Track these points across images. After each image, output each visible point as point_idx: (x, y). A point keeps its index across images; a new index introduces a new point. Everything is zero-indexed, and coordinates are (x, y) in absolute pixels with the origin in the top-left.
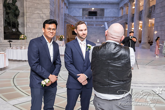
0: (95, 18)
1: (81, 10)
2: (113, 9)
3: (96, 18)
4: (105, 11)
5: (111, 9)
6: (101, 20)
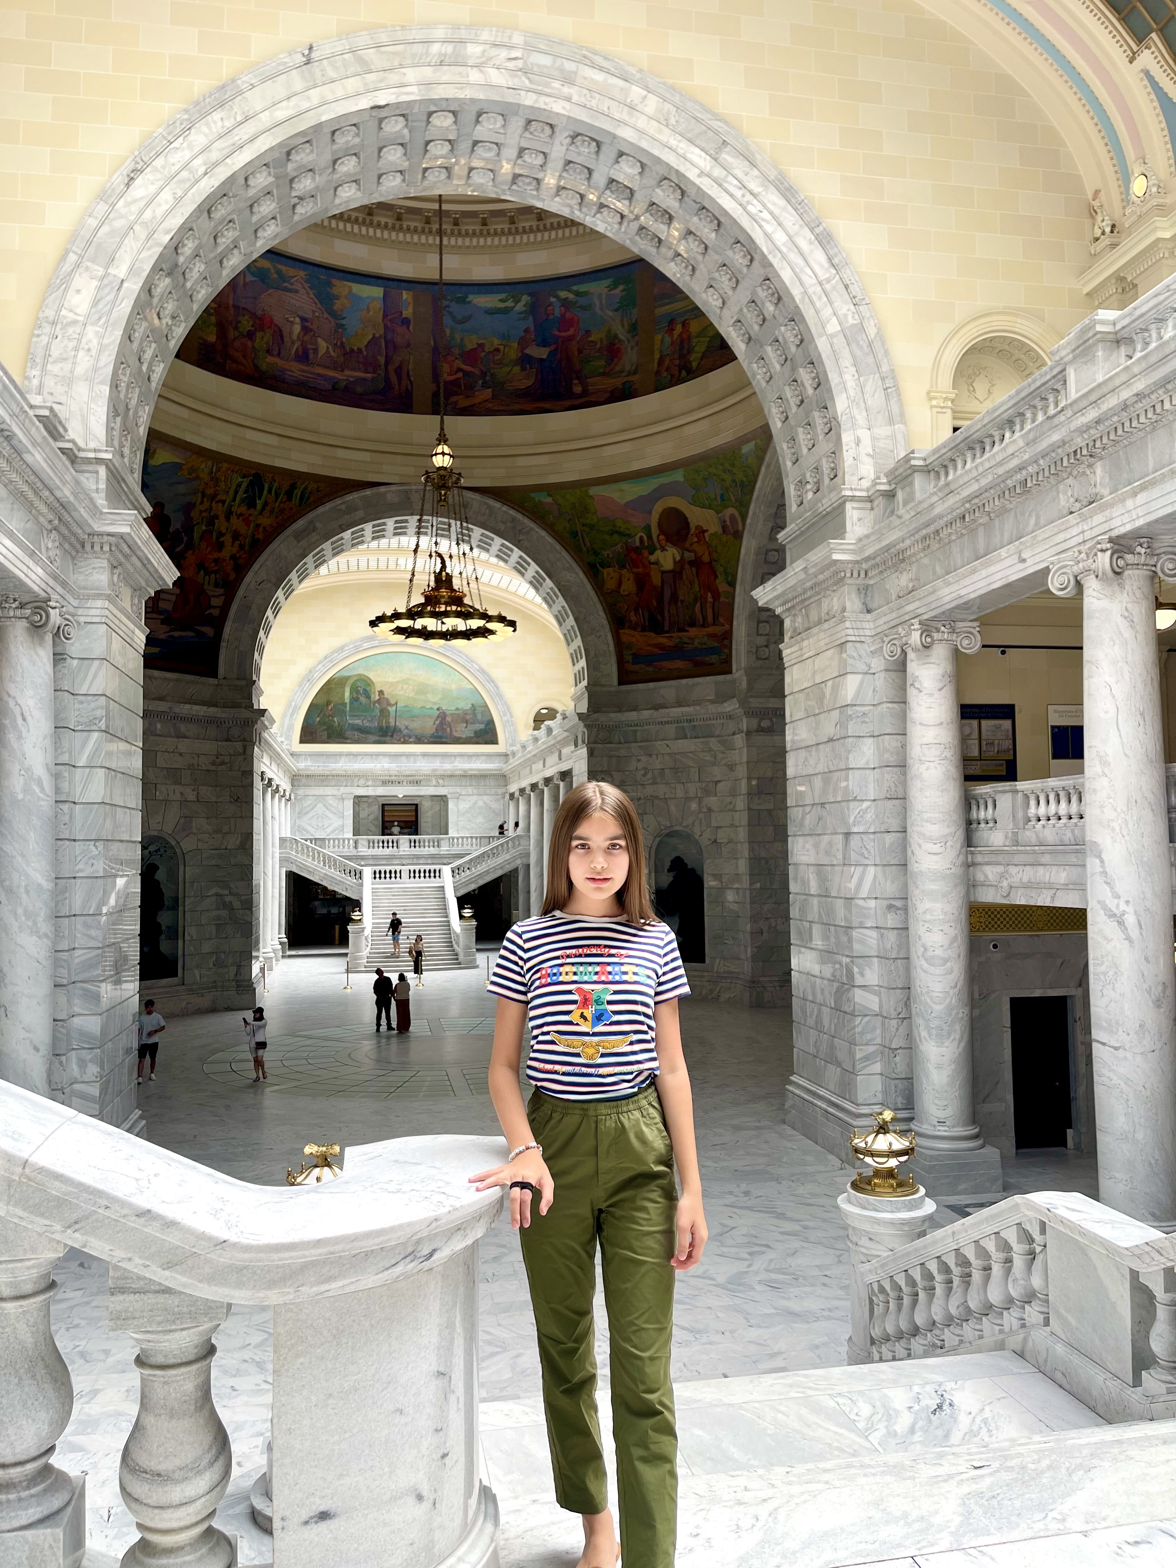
0: (408, 844)
1: (349, 804)
2: (485, 798)
3: (414, 844)
4: (451, 805)
5: (475, 798)
6: (433, 850)
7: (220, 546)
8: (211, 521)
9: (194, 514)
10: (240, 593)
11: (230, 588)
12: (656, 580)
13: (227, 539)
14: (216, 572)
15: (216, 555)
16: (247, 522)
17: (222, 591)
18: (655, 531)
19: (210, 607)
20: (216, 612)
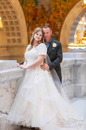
7: (59, 12)
8: (56, 7)
9: (51, 6)
10: (65, 22)
11: (62, 21)
13: (60, 10)
14: (58, 18)
15: (58, 14)
16: (65, 5)
17: (60, 23)
19: (57, 27)
20: (59, 28)
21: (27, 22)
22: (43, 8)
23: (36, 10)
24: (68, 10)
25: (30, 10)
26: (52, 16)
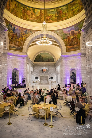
5: (52, 68)
6: (47, 73)
8: (22, 35)
11: (24, 42)
12: (71, 40)
13: (23, 37)
16: (26, 35)
18: (70, 34)
19: (22, 44)
21: (9, 39)
22: (16, 35)
23: (13, 35)
24: (26, 38)
25: (11, 34)
26: (20, 39)
